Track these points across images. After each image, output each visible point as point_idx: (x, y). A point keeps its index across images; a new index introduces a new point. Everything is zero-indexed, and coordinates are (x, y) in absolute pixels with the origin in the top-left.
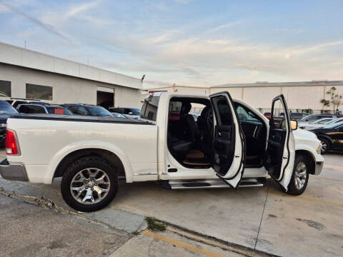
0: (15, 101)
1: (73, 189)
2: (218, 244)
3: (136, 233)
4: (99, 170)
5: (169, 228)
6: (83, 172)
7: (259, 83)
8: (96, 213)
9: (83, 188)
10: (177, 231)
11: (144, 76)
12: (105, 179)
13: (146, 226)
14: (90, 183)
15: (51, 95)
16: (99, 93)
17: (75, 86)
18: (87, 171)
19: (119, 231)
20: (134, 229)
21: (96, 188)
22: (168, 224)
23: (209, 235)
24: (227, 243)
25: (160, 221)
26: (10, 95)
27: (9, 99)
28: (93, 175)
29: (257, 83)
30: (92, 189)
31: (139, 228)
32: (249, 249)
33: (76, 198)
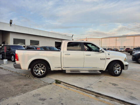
0: (26, 46)
1: (34, 70)
2: (75, 88)
3: (51, 84)
4: (42, 65)
5: (62, 83)
6: (37, 65)
7: (124, 35)
8: (41, 78)
9: (37, 70)
10: (64, 84)
11: (73, 35)
12: (44, 68)
13: (55, 82)
14: (40, 69)
15: (39, 44)
16: (56, 43)
17: (47, 40)
18: (38, 65)
19: (46, 83)
20: (51, 83)
21: (41, 71)
22: (61, 82)
23: (73, 85)
24: (78, 87)
25: (59, 81)
26: (25, 44)
27: (24, 45)
28: (40, 66)
29: (123, 35)
30: (40, 71)
31: (52, 82)
32: (84, 89)
33: (35, 73)
